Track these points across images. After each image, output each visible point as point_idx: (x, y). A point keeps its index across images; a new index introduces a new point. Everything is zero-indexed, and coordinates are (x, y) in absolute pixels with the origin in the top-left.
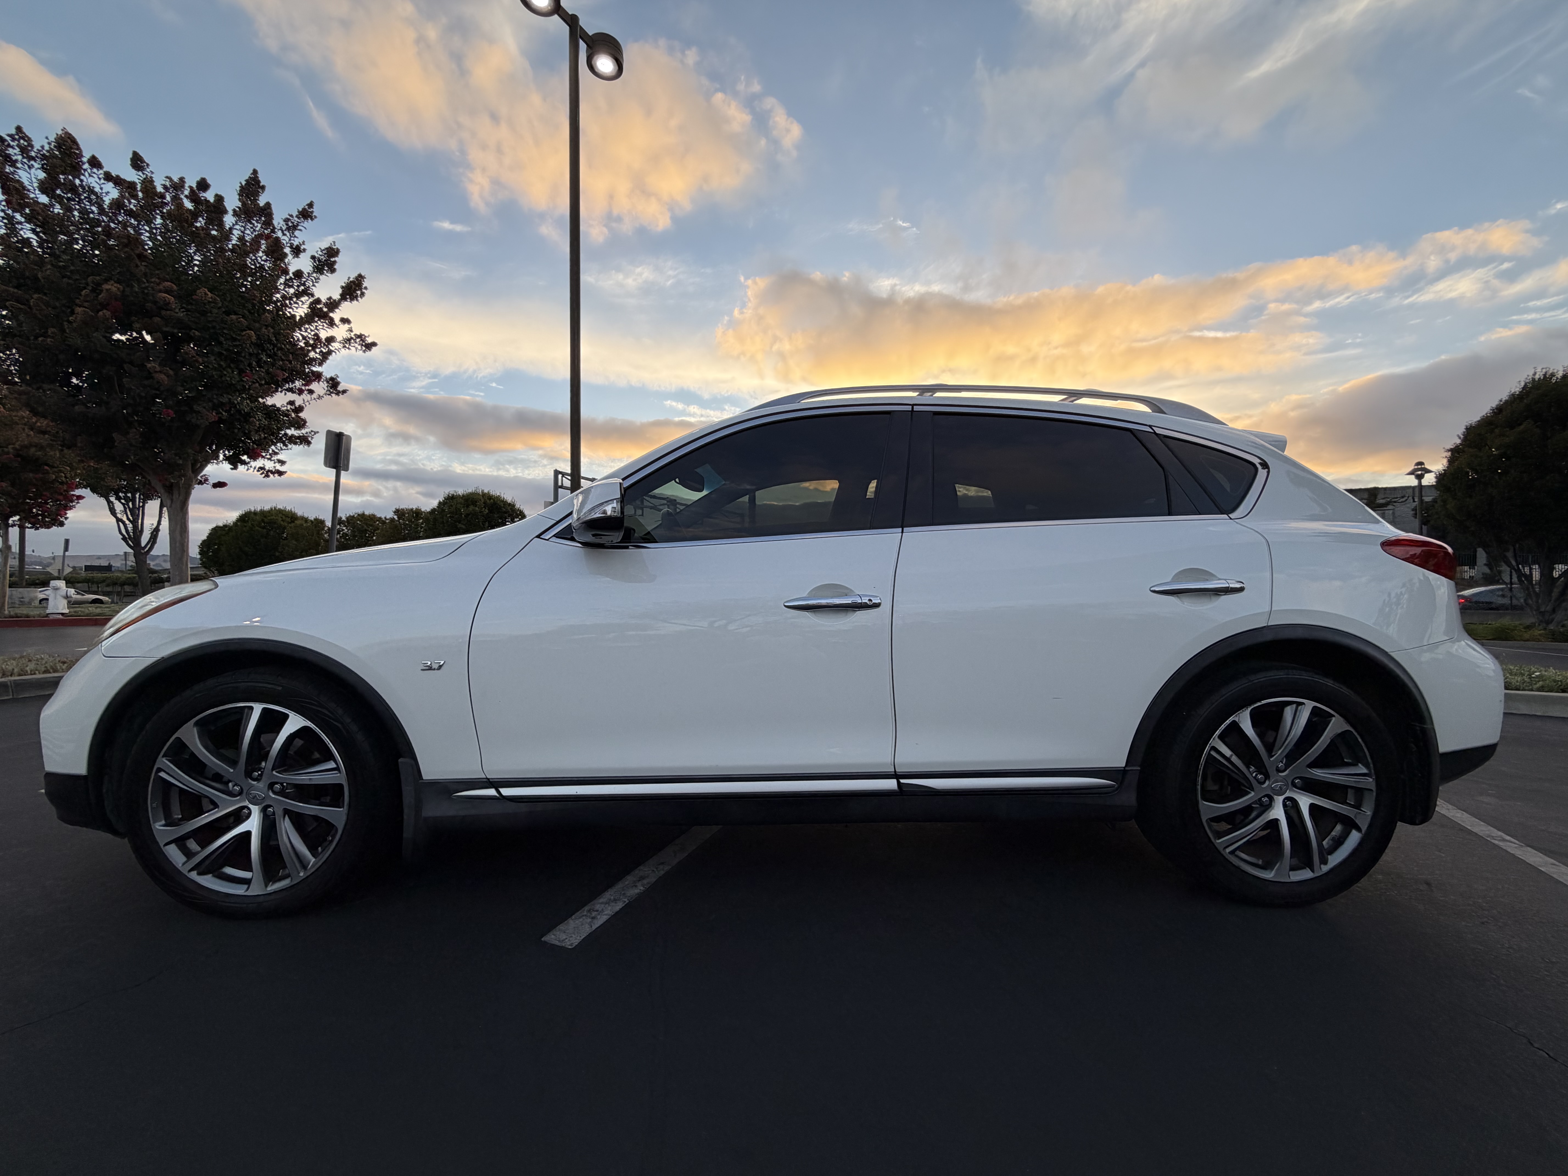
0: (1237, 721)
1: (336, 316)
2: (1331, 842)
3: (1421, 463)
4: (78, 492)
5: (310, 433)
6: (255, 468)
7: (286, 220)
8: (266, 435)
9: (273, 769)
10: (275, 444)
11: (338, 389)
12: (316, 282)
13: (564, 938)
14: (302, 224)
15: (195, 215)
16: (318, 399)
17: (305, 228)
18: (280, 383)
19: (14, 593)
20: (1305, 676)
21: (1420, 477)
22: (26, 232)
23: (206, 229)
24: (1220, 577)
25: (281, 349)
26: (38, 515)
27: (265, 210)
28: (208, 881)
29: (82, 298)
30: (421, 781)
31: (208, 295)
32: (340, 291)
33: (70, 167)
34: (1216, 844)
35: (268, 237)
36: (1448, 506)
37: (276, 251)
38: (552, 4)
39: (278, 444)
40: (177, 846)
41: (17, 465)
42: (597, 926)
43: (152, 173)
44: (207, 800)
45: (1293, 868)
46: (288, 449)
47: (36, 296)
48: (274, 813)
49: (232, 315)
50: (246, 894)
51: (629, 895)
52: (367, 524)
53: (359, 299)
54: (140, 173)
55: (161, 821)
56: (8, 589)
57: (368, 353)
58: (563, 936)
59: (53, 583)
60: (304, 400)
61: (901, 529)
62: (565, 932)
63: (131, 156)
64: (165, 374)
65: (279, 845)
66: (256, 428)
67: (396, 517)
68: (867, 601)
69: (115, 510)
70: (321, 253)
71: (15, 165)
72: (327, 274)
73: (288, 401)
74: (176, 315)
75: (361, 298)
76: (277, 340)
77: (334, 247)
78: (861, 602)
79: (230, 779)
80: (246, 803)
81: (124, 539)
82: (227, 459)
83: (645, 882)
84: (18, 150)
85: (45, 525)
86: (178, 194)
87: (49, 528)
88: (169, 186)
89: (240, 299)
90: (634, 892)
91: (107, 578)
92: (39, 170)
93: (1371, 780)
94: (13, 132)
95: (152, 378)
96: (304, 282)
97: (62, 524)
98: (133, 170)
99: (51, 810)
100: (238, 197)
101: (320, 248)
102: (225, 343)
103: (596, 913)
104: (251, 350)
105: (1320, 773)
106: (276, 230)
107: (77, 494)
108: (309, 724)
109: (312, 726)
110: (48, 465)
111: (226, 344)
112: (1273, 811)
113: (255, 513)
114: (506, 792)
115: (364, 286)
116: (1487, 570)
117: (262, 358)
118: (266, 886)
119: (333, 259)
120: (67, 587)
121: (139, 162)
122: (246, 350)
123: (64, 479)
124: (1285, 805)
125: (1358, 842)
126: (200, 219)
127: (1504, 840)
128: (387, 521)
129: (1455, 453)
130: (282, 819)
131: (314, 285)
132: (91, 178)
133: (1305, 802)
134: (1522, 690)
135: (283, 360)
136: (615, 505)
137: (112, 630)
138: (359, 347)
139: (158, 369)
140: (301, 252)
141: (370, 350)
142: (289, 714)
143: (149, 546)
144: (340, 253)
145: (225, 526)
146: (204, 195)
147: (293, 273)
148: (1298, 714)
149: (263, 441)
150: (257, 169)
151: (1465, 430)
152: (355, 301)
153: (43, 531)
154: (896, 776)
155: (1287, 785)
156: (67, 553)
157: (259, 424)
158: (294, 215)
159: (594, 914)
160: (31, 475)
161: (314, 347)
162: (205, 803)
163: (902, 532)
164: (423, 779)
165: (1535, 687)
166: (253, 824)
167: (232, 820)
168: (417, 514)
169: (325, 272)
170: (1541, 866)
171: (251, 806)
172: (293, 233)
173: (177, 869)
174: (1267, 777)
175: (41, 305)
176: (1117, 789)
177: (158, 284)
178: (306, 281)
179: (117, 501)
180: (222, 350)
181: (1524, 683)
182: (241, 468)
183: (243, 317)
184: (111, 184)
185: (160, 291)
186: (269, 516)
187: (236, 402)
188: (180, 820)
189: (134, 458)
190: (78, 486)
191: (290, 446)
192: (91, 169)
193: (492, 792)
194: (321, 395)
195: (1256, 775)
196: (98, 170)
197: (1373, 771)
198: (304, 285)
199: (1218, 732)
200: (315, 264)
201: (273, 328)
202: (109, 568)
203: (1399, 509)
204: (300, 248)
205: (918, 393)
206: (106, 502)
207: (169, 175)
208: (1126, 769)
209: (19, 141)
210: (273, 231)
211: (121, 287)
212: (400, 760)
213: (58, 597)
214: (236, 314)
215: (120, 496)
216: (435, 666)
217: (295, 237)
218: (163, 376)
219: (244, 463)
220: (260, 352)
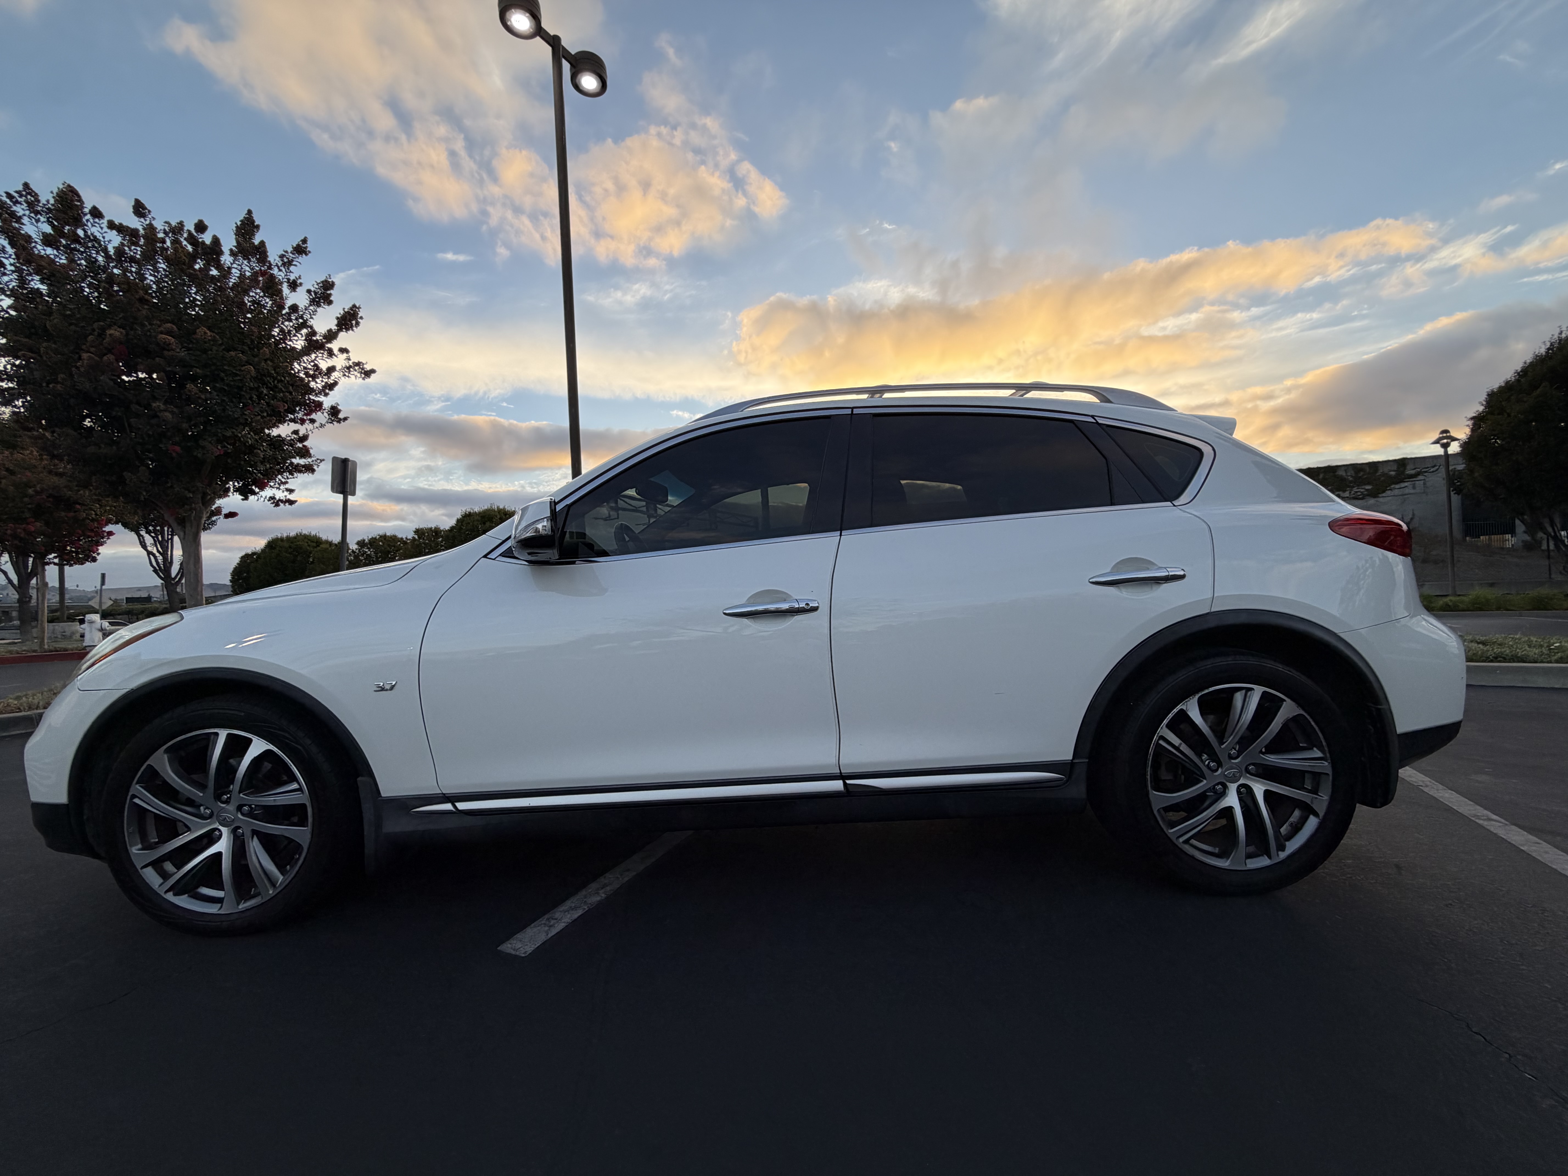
0: (1185, 709)
1: (335, 346)
2: (1289, 828)
3: (1446, 431)
4: (108, 528)
5: (316, 461)
6: (266, 497)
7: (282, 257)
8: (271, 465)
9: (240, 792)
10: (281, 474)
11: (339, 416)
12: (313, 315)
13: (520, 946)
14: (297, 260)
15: (193, 257)
16: (321, 427)
17: (300, 263)
18: (282, 414)
19: (57, 627)
20: (1252, 661)
21: (1445, 446)
22: (36, 283)
23: (205, 270)
24: (1160, 566)
25: (282, 381)
26: (72, 552)
27: (260, 248)
28: (184, 902)
29: (88, 344)
30: (380, 798)
31: (207, 333)
32: (336, 322)
33: (72, 219)
34: (1169, 835)
35: (263, 273)
36: (1476, 474)
37: (272, 288)
38: (533, 27)
39: (285, 474)
40: (153, 867)
41: (49, 505)
42: (553, 934)
43: (154, 219)
44: (181, 824)
45: (1249, 856)
46: (294, 478)
47: (45, 344)
48: (243, 834)
49: (231, 351)
50: (220, 912)
51: (590, 902)
52: (389, 545)
53: (354, 328)
54: (142, 220)
55: (138, 845)
56: (46, 623)
57: (367, 380)
58: (519, 945)
59: (89, 617)
60: (307, 430)
61: (839, 532)
62: (521, 941)
63: (133, 203)
64: (170, 412)
65: (248, 865)
66: (261, 459)
67: (416, 537)
68: (804, 606)
69: (145, 543)
70: (317, 287)
71: (20, 221)
72: (324, 306)
73: (292, 430)
74: (177, 354)
75: (356, 327)
76: (277, 373)
77: (329, 280)
78: (798, 606)
79: (202, 803)
80: (216, 825)
81: (155, 571)
82: (237, 490)
83: (608, 888)
84: (26, 205)
85: (79, 562)
86: (177, 238)
87: (82, 564)
88: (168, 230)
89: (239, 335)
90: (595, 899)
91: (145, 609)
92: (44, 223)
93: (1326, 764)
94: (21, 188)
95: (157, 417)
96: (302, 315)
97: (94, 560)
98: (136, 217)
99: (39, 838)
100: (234, 236)
101: (316, 282)
102: (226, 378)
103: (555, 921)
104: (252, 384)
105: (1273, 759)
106: (272, 267)
107: (107, 531)
108: (271, 747)
109: (275, 749)
110: (79, 504)
111: (227, 380)
112: (1227, 798)
113: (282, 539)
114: (461, 806)
115: (359, 316)
116: (1527, 538)
117: (263, 392)
118: (238, 904)
119: (329, 292)
120: (101, 619)
121: (141, 209)
122: (247, 384)
123: (94, 516)
124: (1239, 792)
125: (1316, 827)
126: (199, 261)
127: (1490, 820)
128: (408, 541)
129: (1478, 421)
130: (250, 839)
131: (311, 318)
132: (94, 227)
133: (1259, 789)
134: (1540, 662)
135: (283, 392)
136: (545, 523)
137: (88, 664)
138: (359, 375)
139: (162, 407)
140: (297, 286)
141: (369, 377)
142: (253, 738)
143: (179, 576)
144: (335, 286)
145: (254, 554)
146: (202, 236)
147: (289, 307)
148: (1247, 700)
149: (269, 470)
150: (251, 209)
151: (1486, 397)
152: (351, 331)
153: (76, 567)
154: (842, 777)
155: (1241, 772)
156: (104, 587)
157: (263, 455)
158: (289, 251)
159: (552, 922)
160: (63, 514)
161: (314, 377)
162: (180, 826)
163: (841, 535)
164: (381, 797)
165: (1554, 658)
166: (222, 846)
167: (205, 841)
168: (436, 532)
169: (322, 304)
170: (1522, 845)
171: (220, 827)
172: (288, 269)
173: (153, 890)
174: (1220, 764)
175: (50, 352)
176: (1067, 781)
177: (159, 326)
178: (303, 314)
179: (147, 535)
180: (224, 385)
181: (1542, 655)
182: (252, 498)
183: (243, 353)
184: (115, 232)
185: (162, 333)
186: (295, 542)
187: (240, 435)
188: (157, 843)
189: (147, 494)
190: (109, 522)
191: (295, 475)
192: (93, 219)
193: (448, 807)
194: (323, 423)
195: (1209, 763)
196: (100, 220)
197: (1328, 755)
198: (302, 317)
199: (1165, 722)
200: (311, 297)
201: (272, 361)
202: (148, 599)
203: (1430, 479)
204: (296, 282)
205: (867, 395)
206: (136, 536)
207: (167, 220)
208: (1074, 761)
209: (26, 196)
210: (270, 268)
211: (124, 331)
212: (359, 779)
213: (94, 630)
214: (235, 350)
215: (150, 530)
216: (388, 687)
217: (291, 272)
218: (167, 414)
219: (254, 493)
220: (260, 385)
